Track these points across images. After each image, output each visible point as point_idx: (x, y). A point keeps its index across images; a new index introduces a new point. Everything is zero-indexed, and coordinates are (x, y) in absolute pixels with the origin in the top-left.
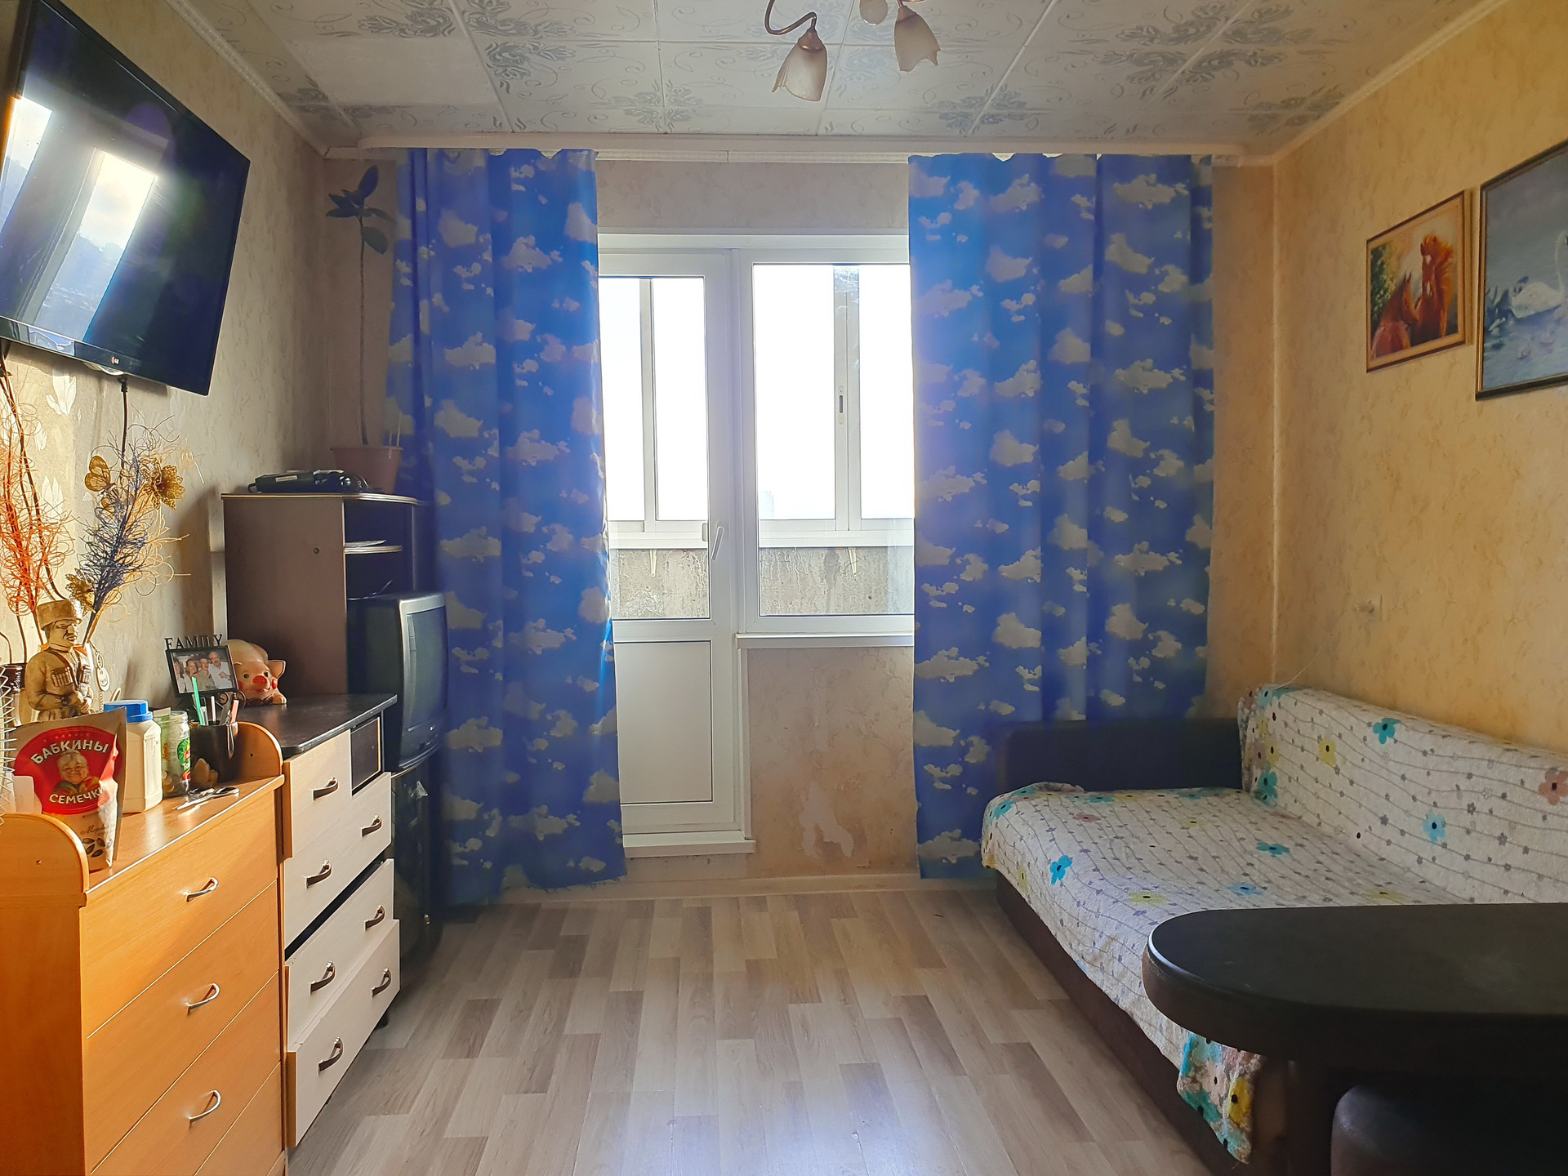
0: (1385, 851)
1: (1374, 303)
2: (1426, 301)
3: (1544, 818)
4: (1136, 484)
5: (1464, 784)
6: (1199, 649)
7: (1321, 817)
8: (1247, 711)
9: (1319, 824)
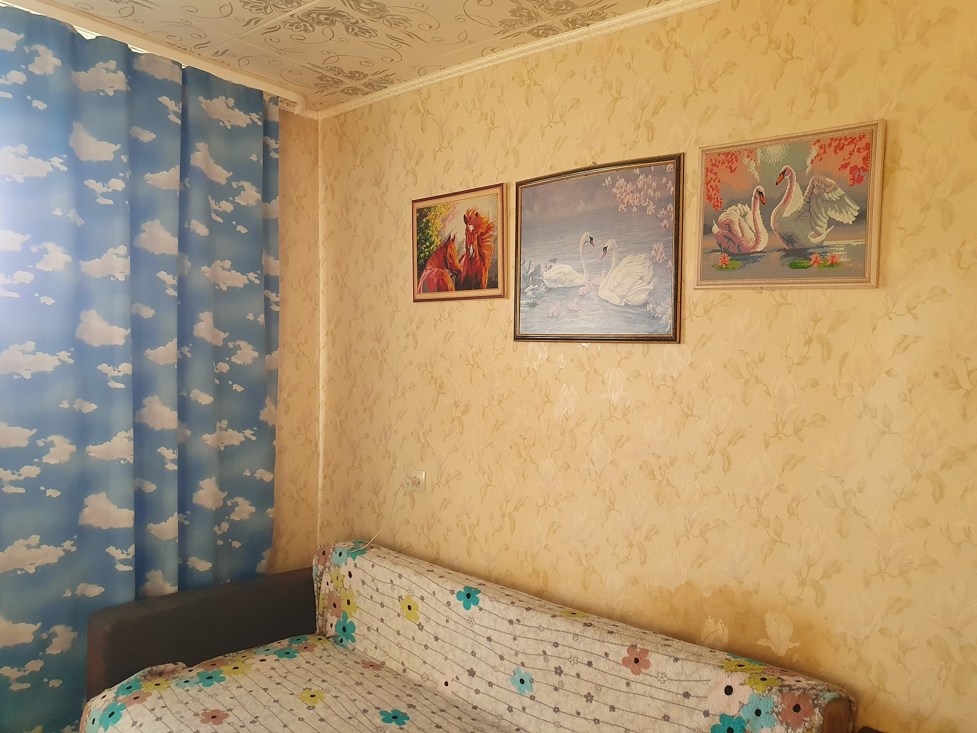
0: (476, 699)
1: (420, 252)
2: (470, 260)
3: (628, 684)
4: (217, 369)
5: (550, 650)
6: (269, 510)
7: (406, 664)
8: (321, 567)
9: (405, 671)
